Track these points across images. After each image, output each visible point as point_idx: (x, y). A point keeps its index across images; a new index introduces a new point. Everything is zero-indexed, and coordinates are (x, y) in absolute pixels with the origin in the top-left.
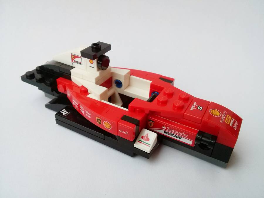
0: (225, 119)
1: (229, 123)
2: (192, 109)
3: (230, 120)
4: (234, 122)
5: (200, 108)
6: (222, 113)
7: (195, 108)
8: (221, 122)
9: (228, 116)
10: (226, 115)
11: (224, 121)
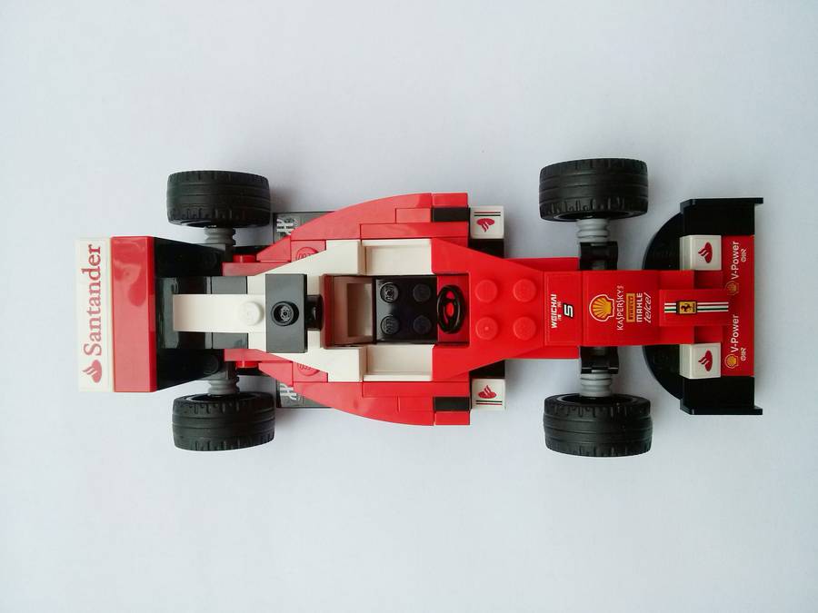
0: (624, 313)
1: (634, 317)
2: (554, 325)
3: (634, 305)
4: (644, 302)
5: (569, 311)
6: (616, 298)
7: (560, 316)
8: (620, 328)
9: (628, 295)
10: (624, 298)
11: (624, 322)
